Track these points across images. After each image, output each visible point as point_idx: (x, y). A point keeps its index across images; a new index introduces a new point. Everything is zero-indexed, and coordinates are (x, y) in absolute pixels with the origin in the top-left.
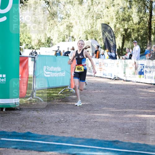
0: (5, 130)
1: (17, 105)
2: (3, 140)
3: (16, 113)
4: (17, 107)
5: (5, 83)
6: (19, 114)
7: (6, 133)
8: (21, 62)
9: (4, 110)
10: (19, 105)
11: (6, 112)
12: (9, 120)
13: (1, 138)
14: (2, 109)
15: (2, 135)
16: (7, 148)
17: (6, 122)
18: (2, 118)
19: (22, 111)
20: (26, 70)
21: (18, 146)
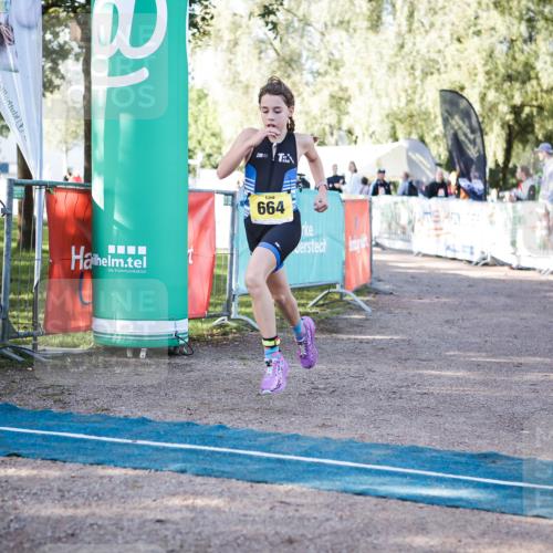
0: (147, 415)
1: (182, 339)
2: (143, 446)
3: (177, 366)
4: (182, 346)
5: (145, 272)
6: (188, 369)
8: (193, 208)
9: (143, 354)
10: (187, 340)
11: (148, 361)
12: (160, 385)
13: (138, 439)
14: (136, 352)
16: (157, 470)
18: (135, 377)
19: (197, 357)
20: (209, 231)
21: (189, 465)
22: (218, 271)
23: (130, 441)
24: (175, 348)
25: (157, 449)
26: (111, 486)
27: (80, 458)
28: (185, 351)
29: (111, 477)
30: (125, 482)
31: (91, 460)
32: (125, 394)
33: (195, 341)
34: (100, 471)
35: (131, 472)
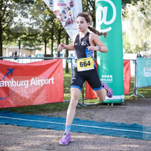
0: (115, 122)
1: (123, 100)
2: (115, 130)
3: (122, 108)
4: (123, 102)
6: (125, 109)
7: (116, 124)
8: (125, 65)
9: (112, 105)
10: (124, 101)
11: (114, 106)
12: (117, 113)
13: (113, 128)
14: (110, 104)
15: (113, 126)
16: (119, 137)
17: (114, 115)
18: (111, 111)
19: (127, 105)
20: (129, 71)
21: (127, 135)
22: (132, 82)
23: (111, 129)
24: (121, 103)
25: (118, 131)
26: (106, 141)
27: (98, 133)
28: (124, 104)
29: (106, 139)
30: (110, 140)
31: (101, 134)
32: (108, 116)
33: (127, 101)
34: (103, 137)
35: (112, 137)
